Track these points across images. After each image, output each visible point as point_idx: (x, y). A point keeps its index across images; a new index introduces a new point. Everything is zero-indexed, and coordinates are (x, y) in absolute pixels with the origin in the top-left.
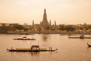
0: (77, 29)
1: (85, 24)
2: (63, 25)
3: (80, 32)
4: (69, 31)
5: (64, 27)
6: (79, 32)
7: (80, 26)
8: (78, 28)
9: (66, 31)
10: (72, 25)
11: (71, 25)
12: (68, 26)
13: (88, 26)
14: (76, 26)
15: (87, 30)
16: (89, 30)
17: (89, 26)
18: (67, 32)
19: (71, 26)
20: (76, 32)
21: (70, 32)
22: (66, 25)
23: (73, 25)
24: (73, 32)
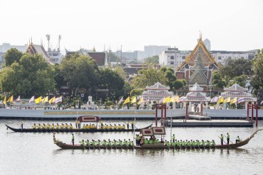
0: (144, 84)
1: (202, 46)
2: (32, 49)
3: (164, 106)
4: (85, 100)
5: (44, 66)
6: (156, 106)
7: (164, 60)
8: (151, 79)
9: (60, 104)
10: (102, 55)
11: (93, 55)
13: (222, 61)
14: (140, 59)
15: (215, 93)
17: (230, 61)
19: (99, 57)
20: (133, 112)
22: (56, 54)
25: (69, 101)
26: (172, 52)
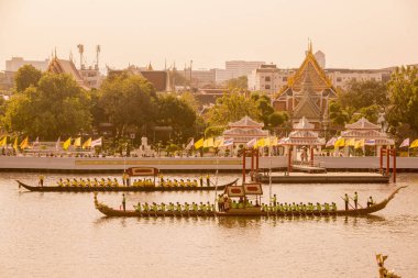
0: (225, 118)
1: (312, 62)
2: (57, 66)
3: (254, 153)
4: (137, 143)
5: (75, 91)
6: (243, 152)
7: (255, 83)
8: (236, 111)
9: (98, 150)
10: (163, 74)
12: (125, 86)
13: (343, 85)
14: (219, 80)
15: (333, 133)
16: (357, 133)
17: (354, 84)
18: (114, 160)
21: (145, 153)
22: (93, 73)
23: (177, 78)
24: (194, 161)
25: (112, 144)
26: (267, 71)
